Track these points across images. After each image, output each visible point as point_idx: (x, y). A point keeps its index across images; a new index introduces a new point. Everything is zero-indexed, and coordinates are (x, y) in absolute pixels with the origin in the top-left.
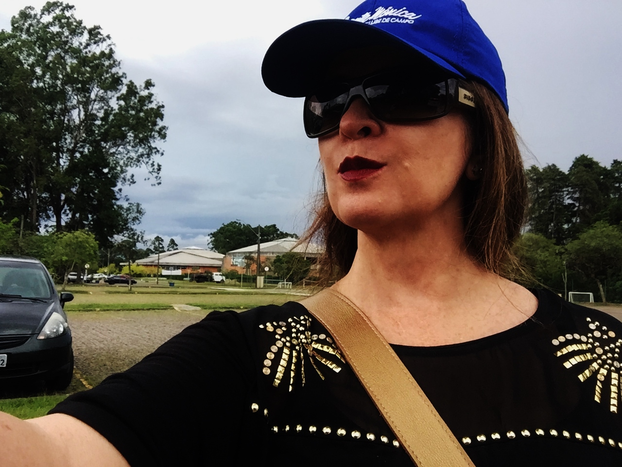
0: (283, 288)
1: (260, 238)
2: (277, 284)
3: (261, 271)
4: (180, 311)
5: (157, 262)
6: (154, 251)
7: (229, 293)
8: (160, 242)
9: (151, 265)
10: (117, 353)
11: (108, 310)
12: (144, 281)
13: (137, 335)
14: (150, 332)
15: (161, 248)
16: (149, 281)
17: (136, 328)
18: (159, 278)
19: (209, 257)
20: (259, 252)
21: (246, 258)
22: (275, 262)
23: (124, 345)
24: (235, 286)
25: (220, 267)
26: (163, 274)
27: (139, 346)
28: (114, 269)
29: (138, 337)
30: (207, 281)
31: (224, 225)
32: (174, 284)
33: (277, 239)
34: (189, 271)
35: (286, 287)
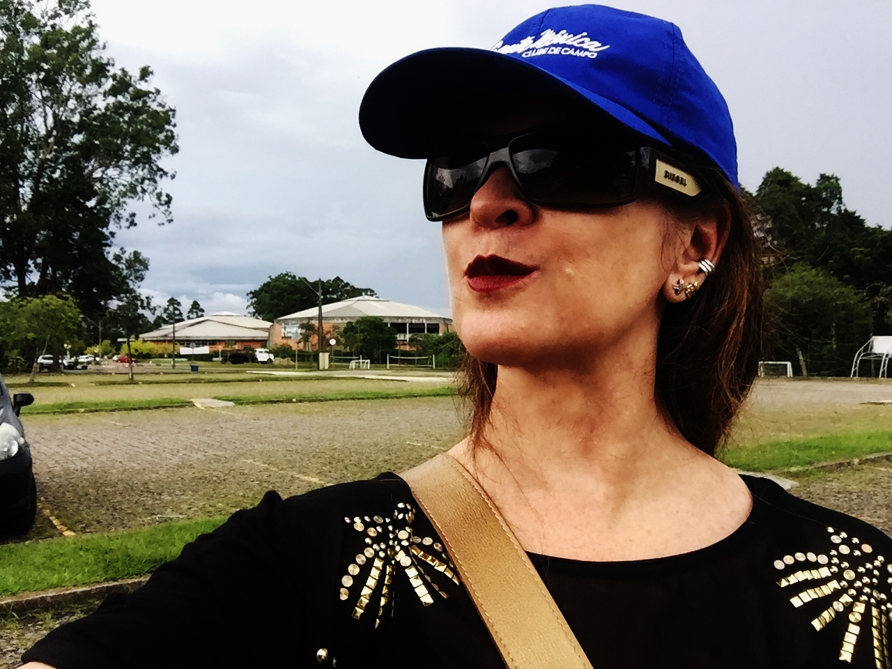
0: (358, 368)
1: (322, 297)
2: (349, 363)
3: (324, 345)
4: (203, 408)
5: (172, 335)
6: (167, 319)
7: (277, 379)
8: (176, 306)
9: (164, 341)
10: (105, 475)
11: (96, 411)
12: (155, 364)
13: (137, 447)
14: (157, 442)
15: (178, 315)
16: (162, 364)
17: (137, 436)
18: (176, 359)
19: (249, 326)
20: (320, 318)
21: (302, 326)
22: (346, 331)
23: (117, 464)
24: (287, 367)
25: (266, 341)
26: (182, 353)
27: (139, 464)
28: (109, 348)
29: (138, 450)
30: (248, 362)
31: (271, 279)
32: (197, 367)
33: (346, 298)
34: (220, 348)
35: (363, 367)
